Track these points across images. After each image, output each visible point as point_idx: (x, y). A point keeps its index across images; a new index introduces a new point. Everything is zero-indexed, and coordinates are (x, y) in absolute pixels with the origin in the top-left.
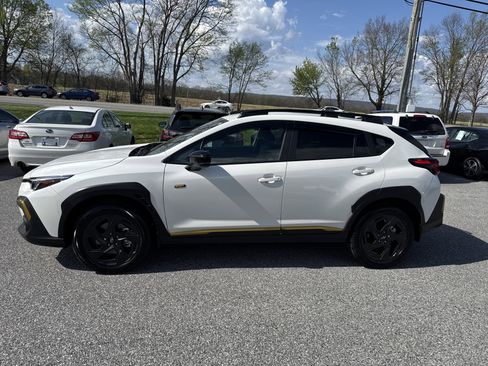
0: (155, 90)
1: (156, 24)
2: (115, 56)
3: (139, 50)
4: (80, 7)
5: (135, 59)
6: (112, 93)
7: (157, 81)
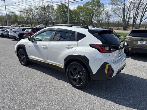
0: (132, 25)
1: (136, 3)
2: (120, 16)
3: (129, 13)
4: (112, 2)
5: (126, 16)
6: (118, 27)
7: (133, 23)
